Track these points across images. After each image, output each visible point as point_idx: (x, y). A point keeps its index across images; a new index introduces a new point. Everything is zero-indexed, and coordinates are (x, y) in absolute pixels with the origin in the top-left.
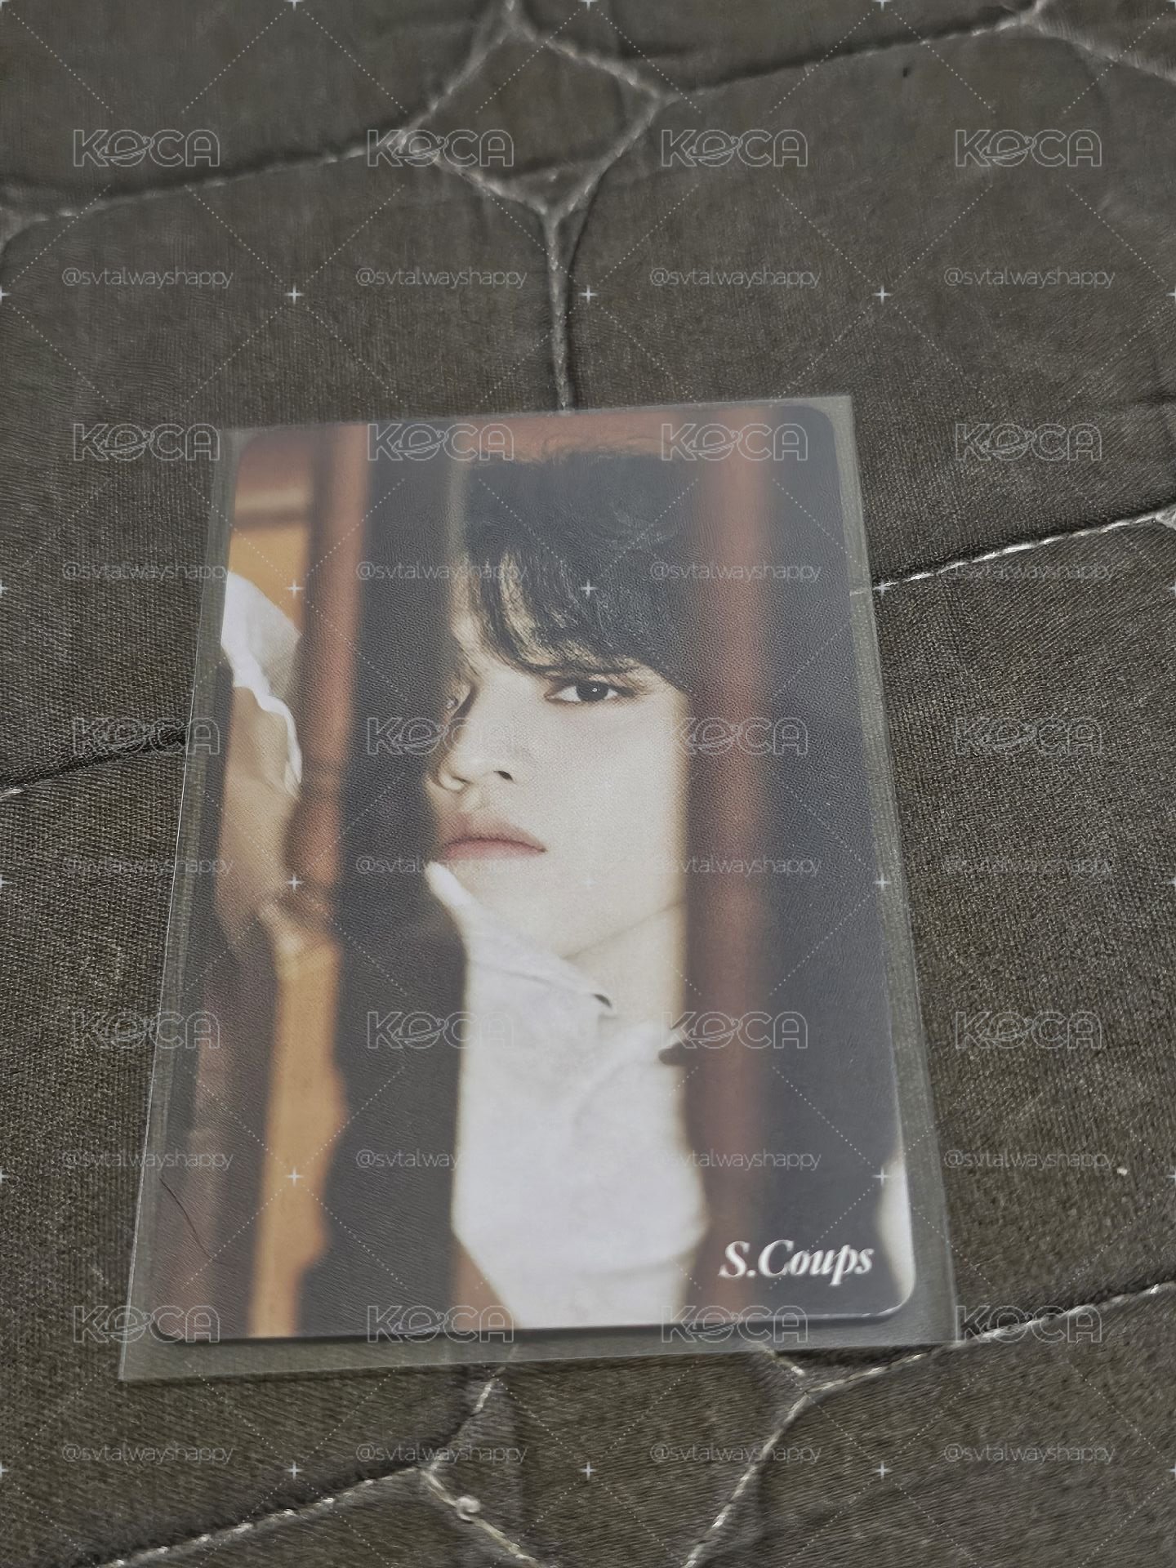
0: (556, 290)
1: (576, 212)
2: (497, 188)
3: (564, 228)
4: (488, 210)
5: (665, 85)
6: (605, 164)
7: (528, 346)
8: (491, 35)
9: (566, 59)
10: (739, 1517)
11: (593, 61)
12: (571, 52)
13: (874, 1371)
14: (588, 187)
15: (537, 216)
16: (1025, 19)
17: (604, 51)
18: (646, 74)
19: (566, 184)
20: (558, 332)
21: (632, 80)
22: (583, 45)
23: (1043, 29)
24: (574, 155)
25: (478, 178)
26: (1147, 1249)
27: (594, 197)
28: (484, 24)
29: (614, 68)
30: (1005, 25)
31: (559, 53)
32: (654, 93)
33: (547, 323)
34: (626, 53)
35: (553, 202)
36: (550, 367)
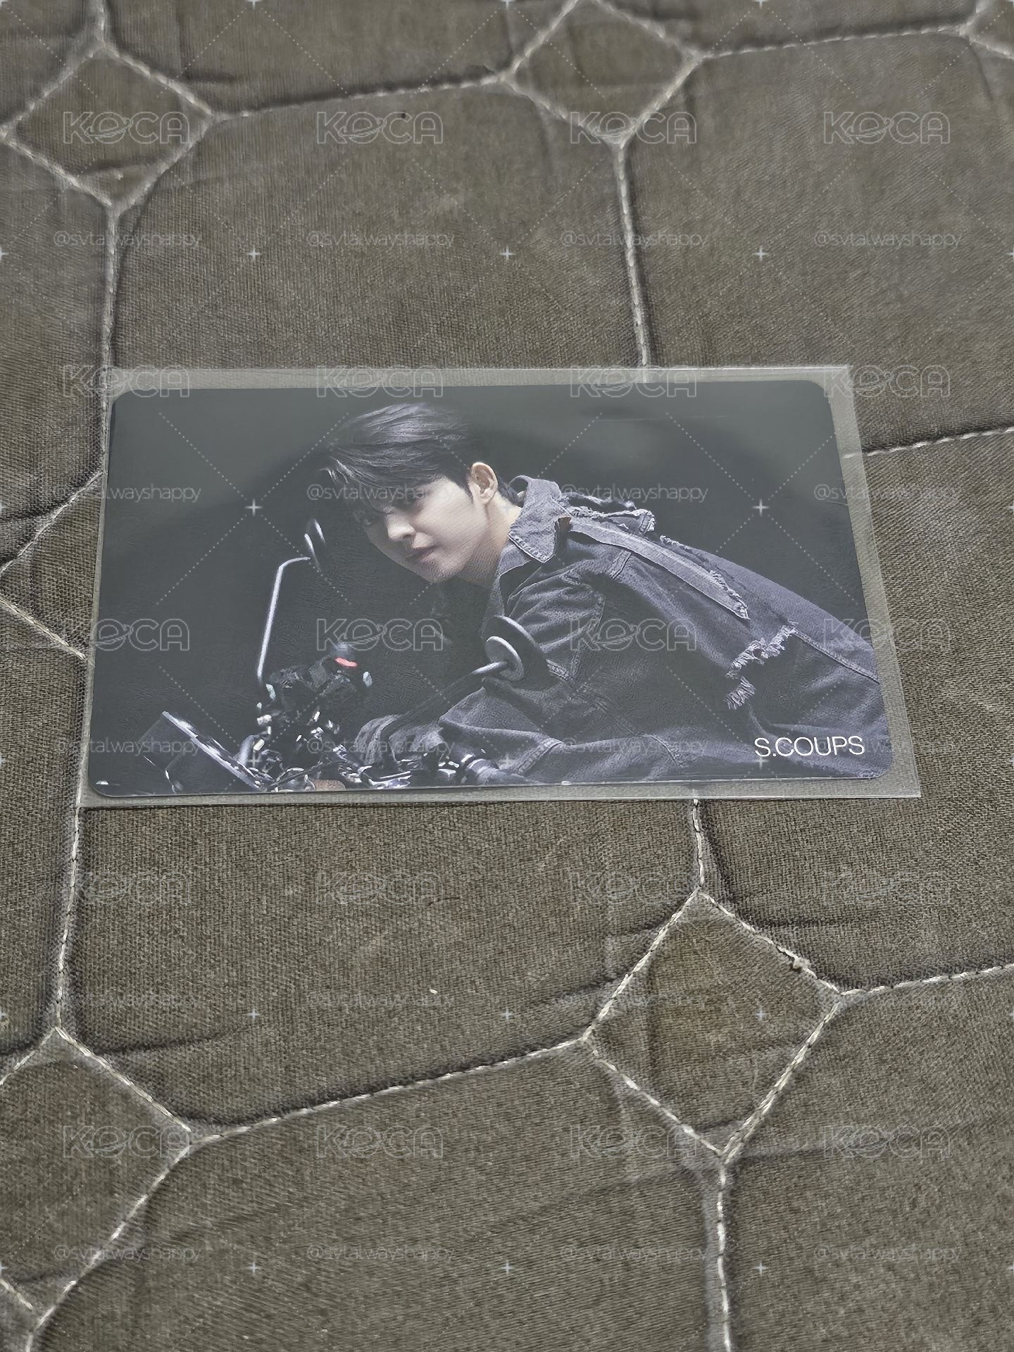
0: (111, 271)
1: (135, 207)
2: (73, 181)
3: (122, 221)
4: (65, 200)
5: (217, 105)
6: (163, 167)
7: (82, 316)
8: (83, 50)
9: (141, 77)
10: (130, 1231)
11: (162, 80)
12: (145, 71)
13: (243, 1129)
14: (148, 185)
15: (102, 207)
16: (504, 77)
17: (171, 74)
18: (202, 96)
19: (130, 183)
20: (109, 306)
21: (192, 100)
22: (154, 67)
23: (515, 88)
24: (136, 159)
25: (59, 171)
26: (443, 1048)
27: (149, 197)
28: (78, 42)
29: (178, 88)
30: (487, 81)
31: (136, 70)
32: (208, 111)
33: (99, 299)
34: (189, 77)
35: (116, 197)
36: (97, 336)
